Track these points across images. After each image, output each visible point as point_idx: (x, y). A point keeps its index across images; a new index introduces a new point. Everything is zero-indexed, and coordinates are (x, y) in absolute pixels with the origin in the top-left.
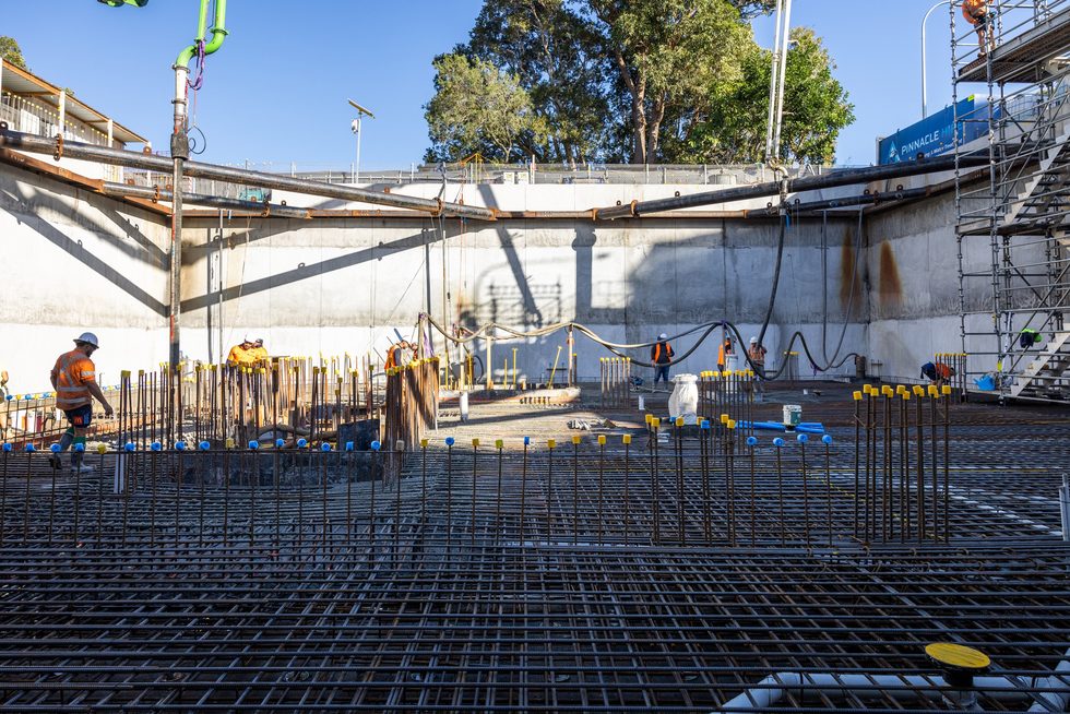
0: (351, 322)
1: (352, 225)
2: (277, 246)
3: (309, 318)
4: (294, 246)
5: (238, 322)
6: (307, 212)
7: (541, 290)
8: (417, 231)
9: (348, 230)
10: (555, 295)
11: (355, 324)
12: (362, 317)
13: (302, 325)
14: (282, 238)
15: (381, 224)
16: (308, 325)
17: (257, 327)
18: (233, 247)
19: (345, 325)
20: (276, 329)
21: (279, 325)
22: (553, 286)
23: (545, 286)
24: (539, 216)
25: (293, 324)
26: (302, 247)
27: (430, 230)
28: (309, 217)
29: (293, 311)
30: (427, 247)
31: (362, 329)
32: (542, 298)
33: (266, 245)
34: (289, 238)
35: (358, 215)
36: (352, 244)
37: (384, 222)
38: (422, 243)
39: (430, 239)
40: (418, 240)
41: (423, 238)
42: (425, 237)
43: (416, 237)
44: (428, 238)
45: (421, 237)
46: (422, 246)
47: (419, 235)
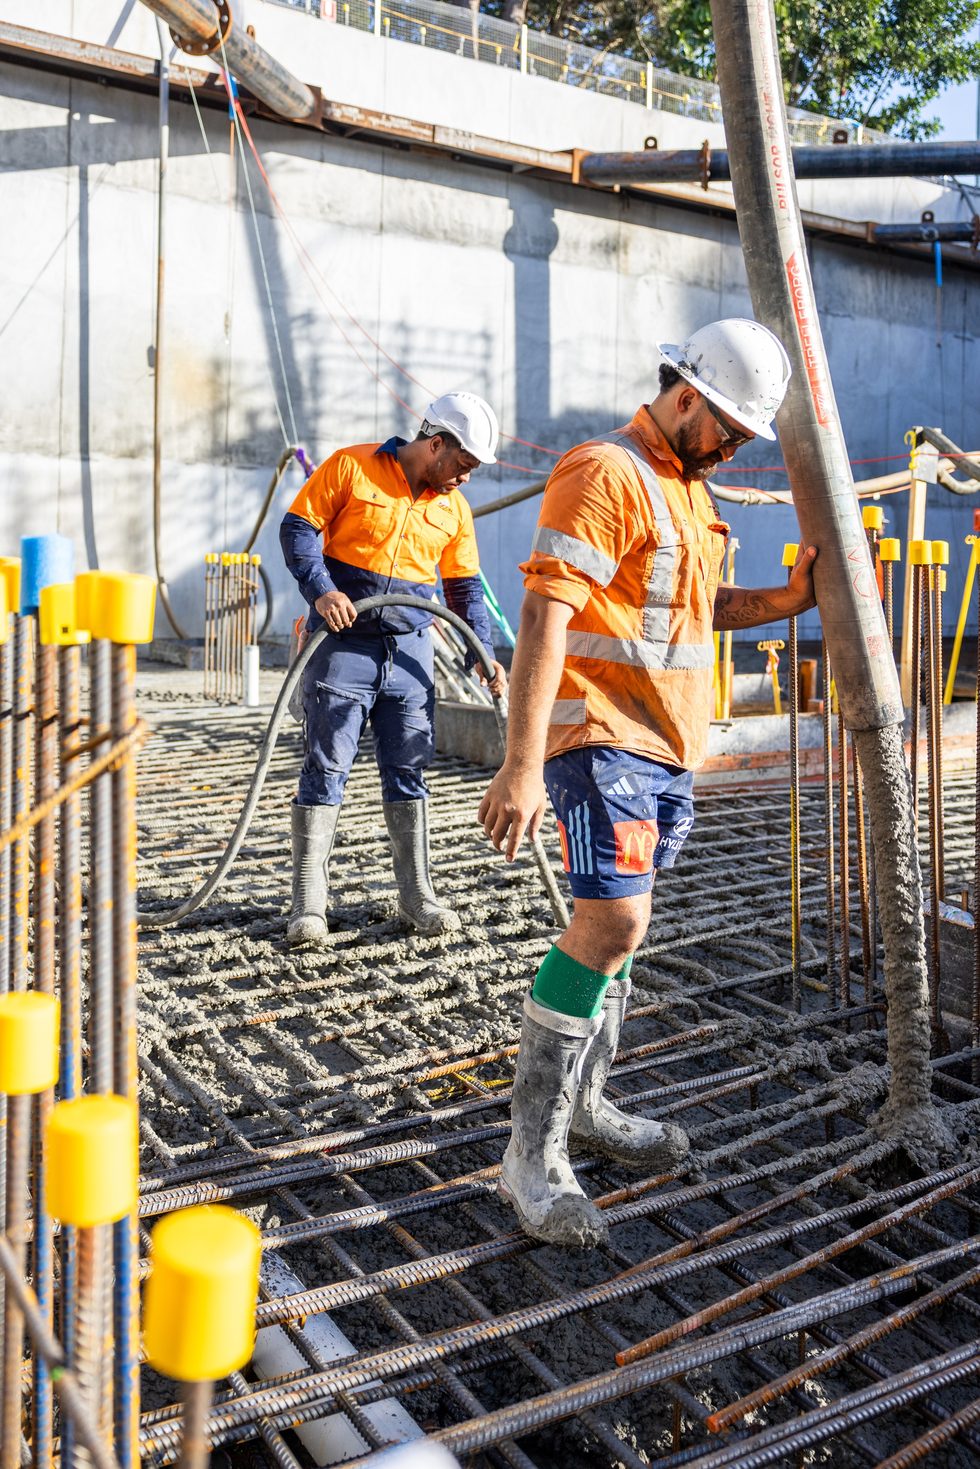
7: (441, 343)
8: (51, 116)
10: (479, 364)
22: (471, 337)
23: (453, 334)
24: (441, 139)
27: (94, 119)
30: (84, 178)
32: (443, 367)
38: (65, 159)
39: (92, 152)
40: (54, 147)
41: (69, 142)
42: (77, 141)
43: (47, 136)
44: (85, 147)
45: (63, 138)
46: (65, 169)
47: (57, 128)
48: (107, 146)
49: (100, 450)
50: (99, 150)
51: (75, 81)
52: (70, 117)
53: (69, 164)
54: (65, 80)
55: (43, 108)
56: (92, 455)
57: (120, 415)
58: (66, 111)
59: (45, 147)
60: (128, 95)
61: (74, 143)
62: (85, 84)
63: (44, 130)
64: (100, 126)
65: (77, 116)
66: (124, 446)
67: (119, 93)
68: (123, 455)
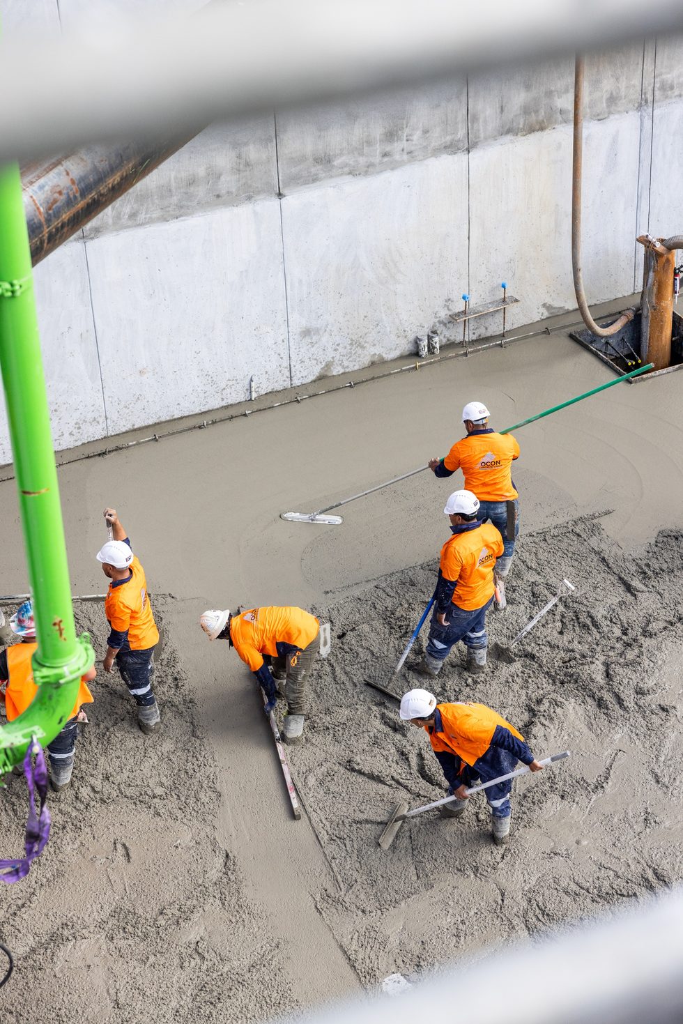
31: (244, 211)
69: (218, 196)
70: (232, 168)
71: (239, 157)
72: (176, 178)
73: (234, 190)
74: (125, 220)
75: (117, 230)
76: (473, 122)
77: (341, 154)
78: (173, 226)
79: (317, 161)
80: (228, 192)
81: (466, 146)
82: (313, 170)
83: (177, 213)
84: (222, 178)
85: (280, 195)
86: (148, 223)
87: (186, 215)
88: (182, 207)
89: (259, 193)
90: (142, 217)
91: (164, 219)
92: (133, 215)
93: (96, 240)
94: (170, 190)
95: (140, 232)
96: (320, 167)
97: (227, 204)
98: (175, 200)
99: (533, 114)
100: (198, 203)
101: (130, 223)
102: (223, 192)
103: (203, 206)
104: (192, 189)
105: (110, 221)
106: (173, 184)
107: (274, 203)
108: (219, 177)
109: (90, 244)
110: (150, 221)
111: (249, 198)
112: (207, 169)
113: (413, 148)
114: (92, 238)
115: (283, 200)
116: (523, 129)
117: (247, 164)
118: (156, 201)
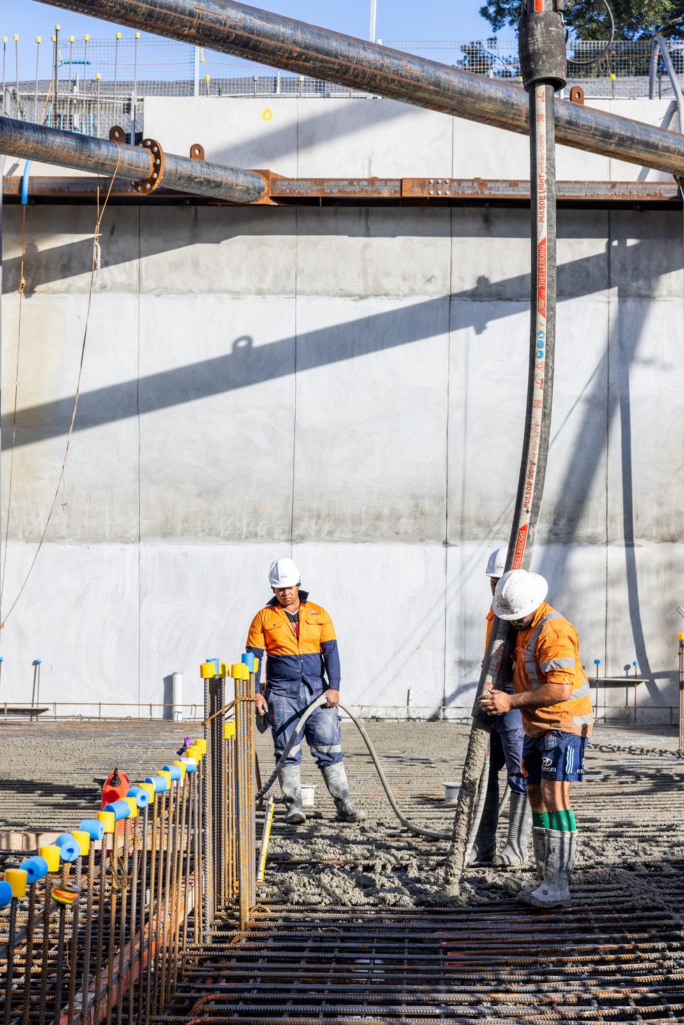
0: (384, 526)
1: (390, 225)
2: (162, 291)
3: (256, 514)
4: (211, 291)
5: (40, 524)
6: (263, 182)
8: (593, 247)
9: (376, 242)
11: (397, 536)
12: (418, 513)
13: (235, 536)
14: (177, 266)
15: (478, 224)
16: (253, 536)
17: (98, 539)
18: (29, 292)
19: (367, 538)
20: (153, 549)
21: (166, 533)
25: (210, 533)
26: (236, 295)
27: (631, 242)
28: (266, 200)
29: (210, 492)
31: (416, 549)
33: (128, 289)
34: (196, 264)
35: (417, 193)
36: (388, 284)
37: (487, 220)
38: (606, 281)
39: (630, 272)
40: (596, 273)
41: (609, 267)
42: (616, 264)
43: (590, 265)
44: (623, 268)
45: (603, 264)
46: (606, 291)
47: (598, 257)
48: (644, 263)
49: (643, 536)
50: (636, 269)
51: (613, 212)
52: (609, 245)
53: (609, 286)
54: (605, 212)
55: (586, 241)
56: (636, 541)
57: (660, 504)
58: (605, 240)
59: (588, 273)
60: (661, 214)
61: (613, 266)
62: (623, 213)
63: (587, 260)
64: (635, 246)
65: (615, 243)
66: (665, 531)
67: (654, 214)
68: (664, 540)
69: (397, 533)
70: (410, 514)
71: (416, 506)
72: (366, 511)
73: (410, 531)
74: (324, 535)
75: (317, 541)
76: (611, 522)
77: (497, 523)
78: (360, 547)
79: (479, 523)
80: (405, 532)
81: (605, 540)
82: (475, 530)
83: (364, 538)
84: (402, 520)
85: (446, 543)
86: (341, 541)
87: (371, 542)
88: (368, 535)
89: (430, 538)
90: (337, 536)
91: (354, 541)
92: (331, 533)
93: (300, 545)
94: (361, 520)
95: (335, 547)
96: (481, 529)
97: (403, 541)
98: (363, 528)
99: (665, 527)
100: (381, 535)
101: (328, 538)
102: (402, 531)
103: (385, 538)
104: (377, 523)
105: (313, 533)
106: (364, 516)
107: (442, 549)
108: (399, 519)
109: (295, 546)
110: (342, 540)
111: (422, 540)
112: (390, 510)
113: (559, 532)
114: (298, 543)
115: (449, 548)
116: (655, 539)
117: (422, 514)
118: (349, 526)
